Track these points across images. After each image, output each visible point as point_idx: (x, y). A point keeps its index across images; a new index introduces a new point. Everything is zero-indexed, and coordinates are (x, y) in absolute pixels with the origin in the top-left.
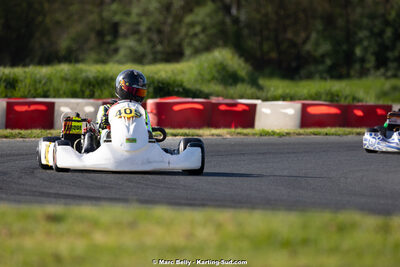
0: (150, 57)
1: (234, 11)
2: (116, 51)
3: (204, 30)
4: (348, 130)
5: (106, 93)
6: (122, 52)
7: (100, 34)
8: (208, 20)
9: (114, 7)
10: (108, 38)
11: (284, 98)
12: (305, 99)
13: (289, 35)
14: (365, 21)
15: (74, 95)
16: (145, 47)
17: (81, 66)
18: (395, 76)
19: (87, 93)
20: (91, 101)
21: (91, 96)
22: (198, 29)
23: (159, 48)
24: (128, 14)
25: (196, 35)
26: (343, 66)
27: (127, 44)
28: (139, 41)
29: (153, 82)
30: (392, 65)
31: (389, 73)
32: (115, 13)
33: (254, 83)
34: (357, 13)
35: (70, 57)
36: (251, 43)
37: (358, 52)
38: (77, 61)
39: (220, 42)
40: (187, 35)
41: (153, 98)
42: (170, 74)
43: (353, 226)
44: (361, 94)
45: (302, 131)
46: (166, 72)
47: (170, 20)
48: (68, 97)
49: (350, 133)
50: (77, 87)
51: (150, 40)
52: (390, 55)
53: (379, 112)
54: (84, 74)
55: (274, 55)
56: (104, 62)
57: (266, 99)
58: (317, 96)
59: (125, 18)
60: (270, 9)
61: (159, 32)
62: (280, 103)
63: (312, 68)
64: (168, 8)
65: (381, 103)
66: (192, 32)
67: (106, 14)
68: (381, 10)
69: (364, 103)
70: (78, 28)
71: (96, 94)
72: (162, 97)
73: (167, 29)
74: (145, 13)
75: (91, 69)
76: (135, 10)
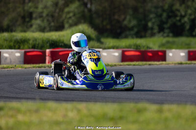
0: (48, 29)
1: (89, 6)
2: (31, 26)
3: (74, 15)
4: (144, 63)
5: (26, 46)
6: (34, 27)
7: (23, 18)
8: (76, 11)
9: (30, 4)
10: (27, 20)
11: (113, 48)
12: (124, 48)
13: (116, 17)
14: (153, 10)
15: (10, 48)
16: (45, 24)
17: (14, 34)
18: (168, 36)
19: (17, 46)
20: (19, 50)
21: (19, 48)
22: (71, 14)
23: (52, 24)
24: (37, 8)
25: (70, 18)
26: (142, 31)
27: (37, 22)
28: (43, 21)
29: (49, 41)
30: (166, 31)
31: (165, 35)
32: (30, 7)
33: (99, 40)
34: (149, 6)
35: (9, 29)
36: (98, 21)
37: (150, 24)
38: (12, 31)
39: (83, 21)
40: (66, 17)
41: (49, 48)
42: (57, 37)
43: (145, 109)
44: (151, 45)
45: (122, 63)
46: (56, 36)
47: (57, 11)
48: (7, 49)
49: (145, 64)
50: (12, 44)
51: (48, 20)
52: (166, 26)
53: (160, 54)
54: (15, 38)
55: (108, 27)
56: (25, 31)
57: (104, 49)
58: (130, 47)
59: (35, 10)
60: (106, 4)
61: (53, 16)
62: (112, 50)
63: (128, 33)
64: (56, 4)
65: (161, 49)
66: (68, 16)
67: (26, 8)
68: (161, 4)
69: (152, 50)
70: (13, 15)
71: (21, 47)
72: (53, 48)
73: (56, 15)
74: (46, 7)
75: (19, 35)
76: (40, 6)
